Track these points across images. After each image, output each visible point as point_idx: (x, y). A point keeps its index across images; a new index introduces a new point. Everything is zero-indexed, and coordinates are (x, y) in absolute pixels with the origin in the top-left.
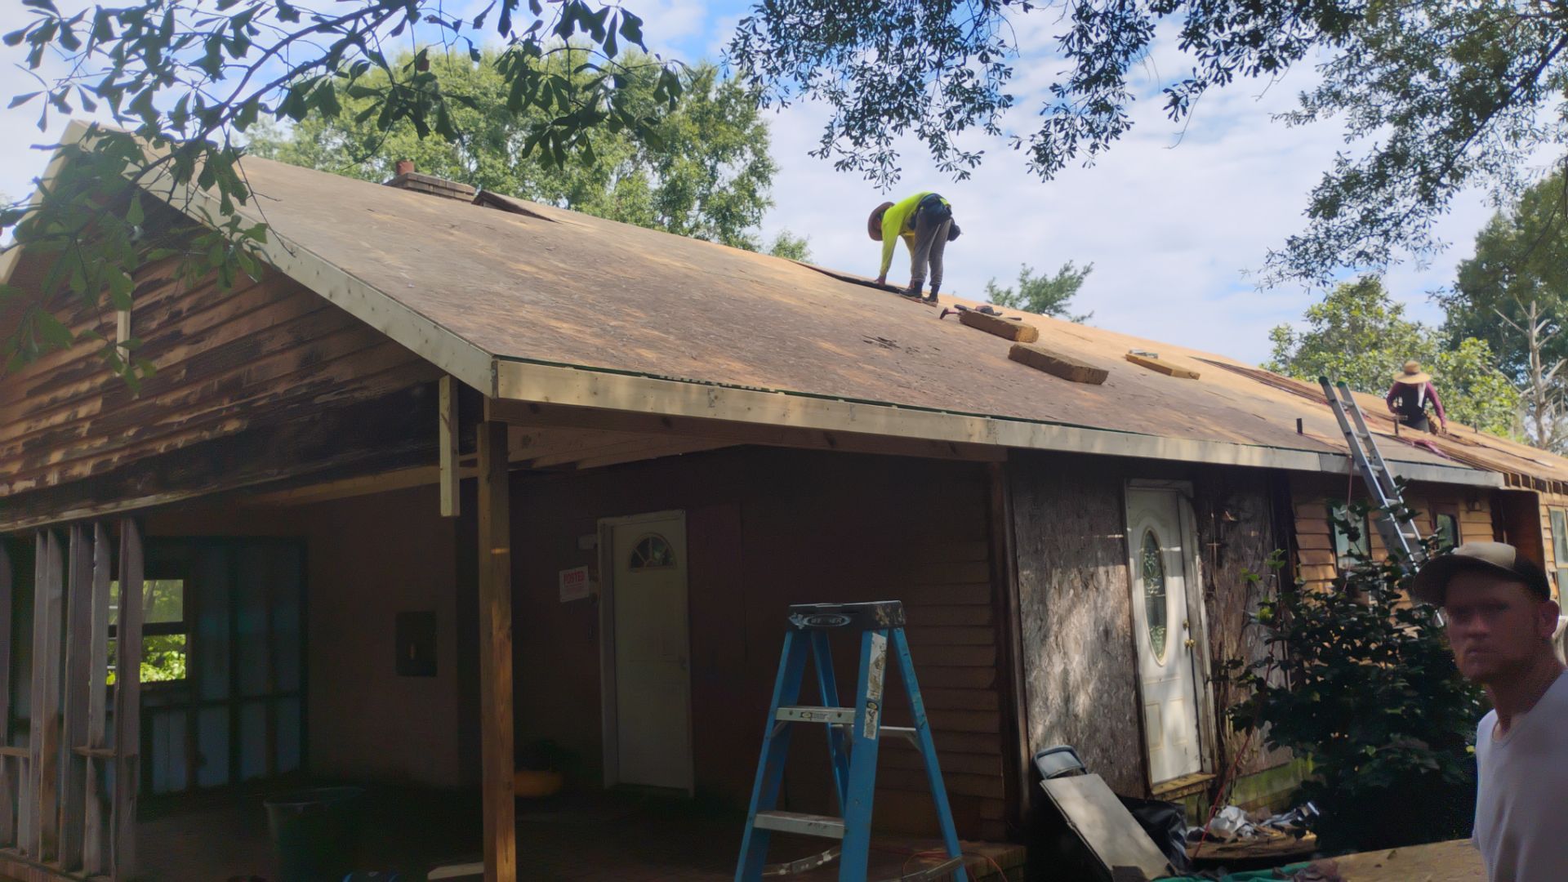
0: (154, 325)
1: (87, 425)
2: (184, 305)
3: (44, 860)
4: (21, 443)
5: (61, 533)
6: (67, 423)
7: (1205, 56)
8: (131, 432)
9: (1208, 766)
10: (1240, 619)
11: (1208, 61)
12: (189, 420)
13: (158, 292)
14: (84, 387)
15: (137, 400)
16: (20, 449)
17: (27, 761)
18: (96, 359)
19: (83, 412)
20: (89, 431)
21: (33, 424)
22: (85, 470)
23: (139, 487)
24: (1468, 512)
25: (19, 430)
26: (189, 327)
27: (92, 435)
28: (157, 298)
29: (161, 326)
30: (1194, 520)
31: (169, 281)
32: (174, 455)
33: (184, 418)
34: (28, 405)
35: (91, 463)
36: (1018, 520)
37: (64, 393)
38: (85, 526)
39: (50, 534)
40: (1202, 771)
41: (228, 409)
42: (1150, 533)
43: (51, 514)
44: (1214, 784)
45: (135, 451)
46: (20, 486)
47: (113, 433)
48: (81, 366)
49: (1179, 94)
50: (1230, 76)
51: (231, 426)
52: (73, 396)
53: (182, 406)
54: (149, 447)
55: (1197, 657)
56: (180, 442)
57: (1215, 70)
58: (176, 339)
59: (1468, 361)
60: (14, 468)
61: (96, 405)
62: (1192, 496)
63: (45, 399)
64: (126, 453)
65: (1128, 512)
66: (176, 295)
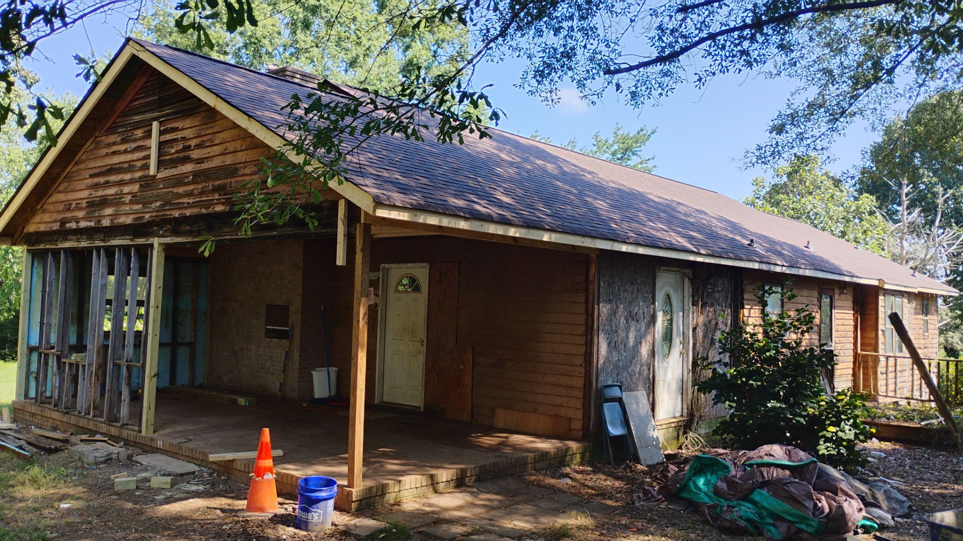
0: (173, 151)
1: (129, 197)
2: (193, 143)
3: (94, 416)
4: (85, 201)
5: (110, 252)
6: (116, 194)
7: (716, 60)
8: (158, 204)
9: (685, 414)
10: (709, 342)
11: (717, 63)
12: (193, 203)
13: (175, 134)
14: (128, 177)
15: (161, 188)
16: (84, 205)
17: (84, 366)
18: (136, 163)
19: (126, 189)
20: (130, 200)
21: (94, 193)
22: (128, 220)
23: (161, 232)
24: (840, 294)
25: (85, 194)
26: (195, 154)
27: (132, 202)
28: (175, 137)
29: (177, 152)
30: (691, 290)
31: (183, 129)
32: (183, 220)
33: (191, 201)
34: (90, 181)
35: (132, 217)
36: (602, 284)
37: (113, 178)
38: (126, 249)
39: (102, 251)
40: (682, 416)
41: (217, 199)
42: (668, 295)
43: (103, 241)
44: (687, 422)
45: (160, 214)
46: (83, 224)
47: (145, 204)
48: (126, 165)
49: (702, 76)
50: (728, 70)
51: (219, 208)
52: (120, 181)
53: (190, 194)
54: (168, 213)
55: (685, 359)
56: (188, 212)
57: (720, 67)
58: (187, 160)
59: (863, 207)
60: (81, 214)
61: (136, 188)
62: (691, 277)
63: (102, 180)
64: (154, 214)
65: (657, 283)
66: (188, 137)
